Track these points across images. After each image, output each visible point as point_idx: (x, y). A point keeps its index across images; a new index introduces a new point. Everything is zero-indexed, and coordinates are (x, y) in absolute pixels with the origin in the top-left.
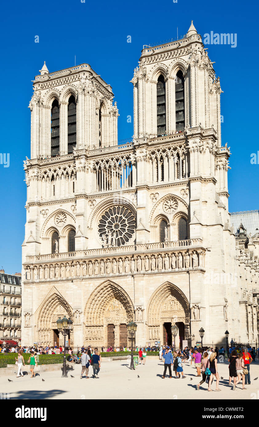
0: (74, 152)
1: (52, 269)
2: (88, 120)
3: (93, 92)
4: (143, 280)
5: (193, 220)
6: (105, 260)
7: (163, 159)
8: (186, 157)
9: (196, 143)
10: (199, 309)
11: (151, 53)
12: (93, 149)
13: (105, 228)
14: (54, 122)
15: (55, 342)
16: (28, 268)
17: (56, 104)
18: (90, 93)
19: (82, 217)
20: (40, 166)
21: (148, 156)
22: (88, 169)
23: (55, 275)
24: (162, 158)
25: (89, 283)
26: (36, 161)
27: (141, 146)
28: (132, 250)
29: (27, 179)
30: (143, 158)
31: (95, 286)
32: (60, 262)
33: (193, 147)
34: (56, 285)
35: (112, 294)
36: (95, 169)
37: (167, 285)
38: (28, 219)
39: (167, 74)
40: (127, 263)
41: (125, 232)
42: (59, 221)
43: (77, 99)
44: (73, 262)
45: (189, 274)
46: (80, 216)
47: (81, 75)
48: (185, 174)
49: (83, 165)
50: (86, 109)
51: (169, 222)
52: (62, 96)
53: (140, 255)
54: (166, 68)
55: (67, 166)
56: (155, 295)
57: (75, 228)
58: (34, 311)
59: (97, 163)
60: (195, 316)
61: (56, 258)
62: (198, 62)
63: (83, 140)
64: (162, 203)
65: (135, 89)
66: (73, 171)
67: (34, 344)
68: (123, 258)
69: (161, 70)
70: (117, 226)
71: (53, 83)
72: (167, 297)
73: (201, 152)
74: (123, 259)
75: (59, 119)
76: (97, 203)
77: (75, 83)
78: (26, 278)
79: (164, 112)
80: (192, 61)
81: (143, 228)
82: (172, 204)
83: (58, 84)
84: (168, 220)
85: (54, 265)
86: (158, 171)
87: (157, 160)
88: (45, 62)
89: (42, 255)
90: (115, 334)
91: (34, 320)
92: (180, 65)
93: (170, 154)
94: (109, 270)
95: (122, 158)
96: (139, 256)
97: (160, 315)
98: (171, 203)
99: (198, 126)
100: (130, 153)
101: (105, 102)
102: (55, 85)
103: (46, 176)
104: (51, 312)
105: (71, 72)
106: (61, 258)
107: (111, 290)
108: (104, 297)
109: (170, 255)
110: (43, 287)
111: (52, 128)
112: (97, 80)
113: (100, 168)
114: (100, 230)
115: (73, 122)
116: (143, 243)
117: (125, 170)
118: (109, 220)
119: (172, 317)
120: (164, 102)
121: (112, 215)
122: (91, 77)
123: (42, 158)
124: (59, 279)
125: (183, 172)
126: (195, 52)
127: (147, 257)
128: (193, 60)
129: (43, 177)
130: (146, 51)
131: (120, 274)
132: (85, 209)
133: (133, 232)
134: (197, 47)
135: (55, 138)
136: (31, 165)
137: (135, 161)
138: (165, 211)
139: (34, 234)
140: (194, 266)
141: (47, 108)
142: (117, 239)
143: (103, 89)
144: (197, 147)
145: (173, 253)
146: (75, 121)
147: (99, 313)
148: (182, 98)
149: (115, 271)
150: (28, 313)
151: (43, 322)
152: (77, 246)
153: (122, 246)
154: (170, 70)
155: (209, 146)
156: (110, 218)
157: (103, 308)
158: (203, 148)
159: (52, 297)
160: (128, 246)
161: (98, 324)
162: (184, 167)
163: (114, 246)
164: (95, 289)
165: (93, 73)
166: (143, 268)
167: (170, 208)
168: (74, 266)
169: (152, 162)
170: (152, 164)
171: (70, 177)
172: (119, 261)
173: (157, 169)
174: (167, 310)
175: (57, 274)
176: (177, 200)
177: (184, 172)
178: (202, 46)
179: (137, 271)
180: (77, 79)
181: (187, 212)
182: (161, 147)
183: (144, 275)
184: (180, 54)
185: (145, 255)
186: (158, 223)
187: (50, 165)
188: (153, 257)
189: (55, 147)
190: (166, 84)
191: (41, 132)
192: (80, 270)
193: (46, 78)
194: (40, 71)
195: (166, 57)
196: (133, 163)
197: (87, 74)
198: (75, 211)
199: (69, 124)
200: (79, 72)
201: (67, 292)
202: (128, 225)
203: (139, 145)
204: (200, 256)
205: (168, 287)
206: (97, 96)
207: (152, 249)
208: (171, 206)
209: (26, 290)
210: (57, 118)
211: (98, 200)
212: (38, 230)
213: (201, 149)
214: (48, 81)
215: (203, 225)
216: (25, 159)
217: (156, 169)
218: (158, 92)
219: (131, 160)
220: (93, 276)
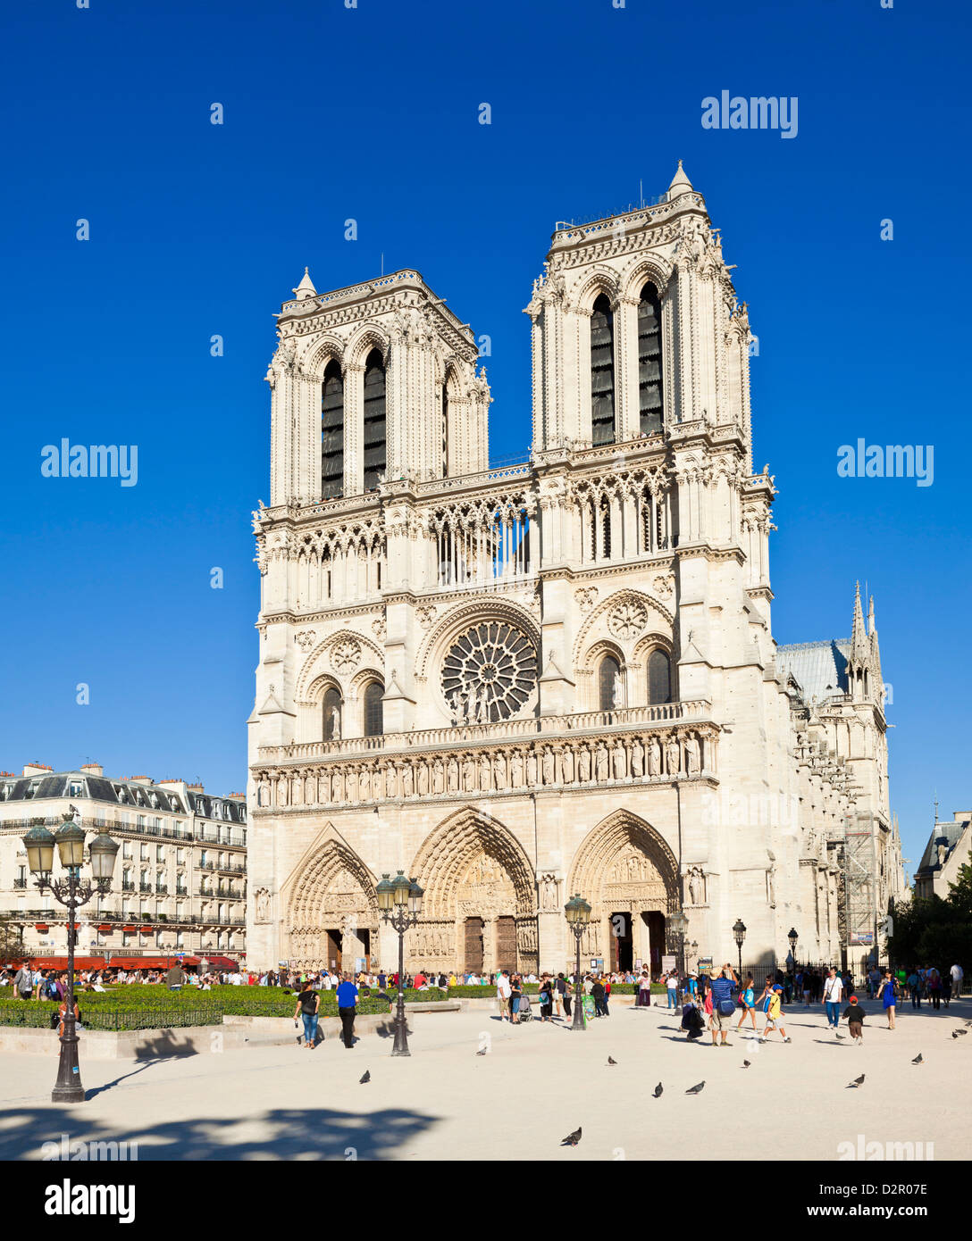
0: (382, 488)
1: (324, 779)
2: (416, 407)
3: (429, 339)
4: (557, 805)
5: (687, 652)
6: (460, 757)
7: (608, 503)
8: (669, 495)
9: (693, 459)
10: (703, 877)
11: (576, 239)
12: (430, 479)
13: (460, 677)
14: (329, 415)
15: (334, 962)
16: (264, 776)
17: (334, 372)
18: (421, 341)
19: (400, 650)
20: (295, 523)
21: (570, 494)
22: (415, 530)
23: (333, 794)
24: (605, 500)
25: (420, 815)
26: (285, 511)
27: (552, 470)
28: (530, 732)
29: (261, 557)
30: (557, 500)
31: (435, 822)
32: (344, 761)
33: (686, 471)
34: (334, 819)
35: (477, 842)
36: (433, 530)
37: (621, 818)
38: (263, 656)
39: (617, 291)
40: (516, 762)
41: (510, 687)
42: (341, 660)
43: (389, 356)
44: (377, 763)
45: (678, 789)
46: (394, 647)
47: (399, 296)
48: (666, 538)
49: (402, 520)
50: (410, 381)
51: (624, 660)
52: (349, 350)
53: (551, 743)
54: (613, 277)
55: (362, 523)
56: (589, 843)
57: (383, 679)
58: (279, 883)
59: (440, 515)
60: (692, 895)
61: (334, 753)
62: (696, 260)
63: (404, 455)
64: (607, 611)
65: (537, 331)
66: (376, 535)
67: (280, 965)
68: (507, 750)
69: (601, 281)
70: (489, 672)
71: (328, 317)
72: (620, 848)
73: (705, 484)
74: (508, 753)
75: (342, 407)
76: (440, 612)
77: (382, 319)
78: (259, 803)
79: (609, 387)
80: (683, 256)
81: (558, 676)
82: (632, 615)
83: (339, 321)
84: (622, 655)
85: (329, 770)
86: (594, 532)
87: (592, 505)
88: (307, 268)
89: (299, 746)
90: (486, 942)
91: (278, 907)
92: (649, 269)
93: (625, 489)
94: (470, 782)
95: (504, 500)
96: (547, 745)
97: (601, 895)
98: (631, 612)
99: (700, 417)
100: (525, 489)
101: (456, 366)
102: (332, 322)
103: (308, 548)
104: (321, 888)
105: (373, 291)
106: (346, 752)
107: (474, 831)
108: (456, 850)
109: (628, 741)
110: (301, 824)
111: (324, 430)
112: (438, 312)
113: (446, 526)
114: (445, 683)
115: (377, 414)
116: (560, 713)
117: (510, 531)
118: (471, 656)
119: (632, 899)
120: (609, 361)
121: (477, 644)
122: (424, 303)
123: (299, 506)
124: (342, 804)
125: (659, 534)
126: (690, 235)
127: (567, 747)
128: (685, 254)
129: (303, 551)
130: (565, 235)
131: (499, 792)
132: (408, 628)
133: (531, 686)
134: (695, 224)
135: (333, 455)
136: (273, 522)
137: (535, 509)
138: (614, 633)
139: (279, 694)
140: (690, 770)
141: (314, 380)
142: (489, 704)
143: (452, 335)
144: (696, 470)
145: (637, 738)
146: (381, 413)
147: (443, 891)
148: (656, 351)
149: (486, 785)
150: (263, 889)
151: (300, 912)
152: (388, 723)
153: (503, 724)
154: (624, 281)
155: (726, 468)
156: (473, 652)
157: (454, 876)
158: (711, 474)
159: (325, 850)
160: (520, 721)
161: (441, 917)
162: (663, 522)
163: (484, 722)
164: (435, 831)
165: (429, 294)
166: (559, 775)
167: (626, 625)
168: (380, 772)
169: (581, 511)
170: (581, 515)
171: (369, 550)
172: (496, 760)
173: (594, 527)
174: (618, 882)
175: (337, 792)
176: (646, 605)
177: (663, 535)
178: (707, 222)
179: (544, 783)
180: (388, 308)
181: (669, 634)
182: (603, 472)
183: (561, 792)
184: (650, 241)
185: (563, 743)
186: (596, 663)
187: (319, 522)
188: (584, 747)
189: (333, 479)
190: (615, 316)
191: (296, 441)
192: (394, 782)
193: (311, 307)
194: (294, 290)
195: (616, 250)
196: (530, 512)
197: (414, 295)
198: (383, 636)
199: (366, 420)
200: (392, 291)
201: (363, 837)
202: (518, 669)
203: (548, 467)
204: (707, 744)
205: (623, 823)
206: (439, 352)
207: (579, 727)
208: (629, 619)
209: (260, 830)
210: (337, 405)
211: (442, 607)
212: (288, 683)
213: (706, 477)
214: (315, 313)
215: (712, 668)
216: (257, 507)
217: (590, 529)
218: (593, 337)
219: (526, 505)
220: (429, 797)
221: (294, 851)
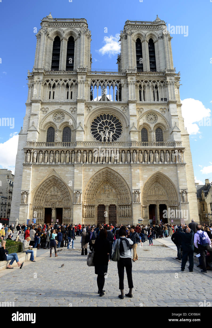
0: (78, 70)
13: (97, 128)
16: (29, 151)
19: (82, 116)
22: (86, 84)
24: (144, 86)
26: (43, 70)
30: (133, 83)
39: (145, 38)
41: (113, 133)
42: (57, 118)
47: (82, 24)
52: (64, 34)
55: (68, 79)
58: (31, 190)
59: (94, 81)
61: (56, 146)
64: (146, 115)
69: (139, 35)
70: (106, 128)
76: (93, 109)
77: (76, 28)
81: (136, 130)
84: (150, 128)
87: (140, 87)
91: (30, 199)
92: (152, 35)
94: (107, 160)
95: (114, 81)
97: (147, 198)
102: (60, 26)
105: (74, 21)
107: (106, 175)
108: (99, 182)
110: (42, 169)
114: (92, 130)
121: (103, 120)
124: (59, 163)
129: (46, 84)
132: (84, 110)
137: (125, 84)
139: (36, 125)
140: (180, 161)
144: (172, 82)
147: (92, 195)
150: (25, 192)
151: (37, 201)
152: (78, 138)
156: (101, 122)
157: (96, 190)
159: (50, 179)
161: (92, 204)
180: (78, 26)
186: (141, 129)
187: (53, 76)
188: (146, 152)
195: (144, 29)
198: (73, 112)
200: (80, 22)
202: (116, 128)
208: (151, 118)
211: (94, 107)
214: (54, 22)
221: (38, 178)
